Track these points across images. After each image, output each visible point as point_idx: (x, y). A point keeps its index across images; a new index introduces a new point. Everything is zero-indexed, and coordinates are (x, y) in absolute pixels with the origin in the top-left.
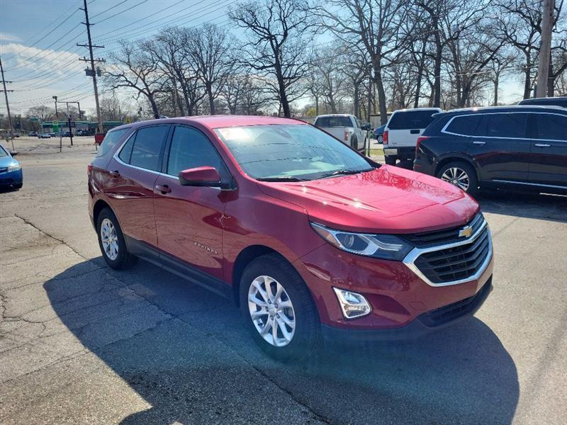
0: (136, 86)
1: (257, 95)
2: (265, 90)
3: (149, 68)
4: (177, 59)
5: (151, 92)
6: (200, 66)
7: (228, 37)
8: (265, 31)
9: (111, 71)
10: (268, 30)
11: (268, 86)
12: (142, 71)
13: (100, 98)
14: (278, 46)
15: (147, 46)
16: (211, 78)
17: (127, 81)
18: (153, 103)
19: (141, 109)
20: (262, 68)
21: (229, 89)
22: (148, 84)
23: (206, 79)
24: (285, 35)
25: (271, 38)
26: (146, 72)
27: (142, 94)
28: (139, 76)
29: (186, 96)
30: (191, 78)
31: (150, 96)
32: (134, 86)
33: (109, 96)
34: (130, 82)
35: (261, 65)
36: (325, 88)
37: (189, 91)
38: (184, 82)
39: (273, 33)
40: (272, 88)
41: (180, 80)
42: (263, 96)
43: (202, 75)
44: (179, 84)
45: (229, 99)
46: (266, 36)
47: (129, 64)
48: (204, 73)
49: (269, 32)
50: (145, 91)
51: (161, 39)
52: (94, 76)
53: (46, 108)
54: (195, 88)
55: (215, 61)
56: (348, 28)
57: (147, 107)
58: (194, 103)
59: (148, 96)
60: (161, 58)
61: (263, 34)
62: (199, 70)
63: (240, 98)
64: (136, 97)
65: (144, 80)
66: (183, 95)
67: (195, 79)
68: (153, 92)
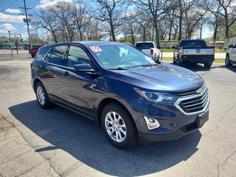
0: (47, 27)
1: (100, 33)
2: (104, 31)
3: (52, 20)
4: (65, 16)
5: (53, 30)
6: (76, 19)
7: (88, 6)
8: (105, 4)
9: (35, 21)
10: (106, 3)
11: (106, 29)
12: (49, 21)
13: (30, 33)
14: (111, 11)
15: (51, 10)
16: (80, 25)
17: (42, 25)
18: (54, 35)
19: (49, 38)
20: (104, 20)
21: (88, 30)
22: (52, 27)
23: (79, 25)
24: (114, 6)
25: (107, 7)
26: (51, 22)
27: (49, 31)
28: (48, 23)
29: (69, 32)
30: (72, 24)
31: (53, 32)
32: (45, 28)
33: (34, 32)
34: (44, 26)
35: (103, 19)
36: (129, 30)
37: (71, 31)
38: (68, 26)
39: (108, 5)
40: (107, 30)
41: (67, 25)
42: (102, 33)
43: (76, 23)
44: (66, 27)
45: (88, 34)
46: (106, 6)
47: (43, 18)
48: (78, 22)
49: (107, 4)
50: (51, 30)
51: (58, 7)
52: (27, 22)
53: (5, 37)
54: (73, 29)
55: (82, 17)
56: (143, 3)
57: (51, 37)
58: (72, 36)
59: (52, 32)
60: (58, 15)
61: (104, 5)
62: (75, 21)
63: (93, 34)
64: (46, 33)
65: (50, 25)
66: (68, 32)
67: (73, 25)
68: (55, 30)
